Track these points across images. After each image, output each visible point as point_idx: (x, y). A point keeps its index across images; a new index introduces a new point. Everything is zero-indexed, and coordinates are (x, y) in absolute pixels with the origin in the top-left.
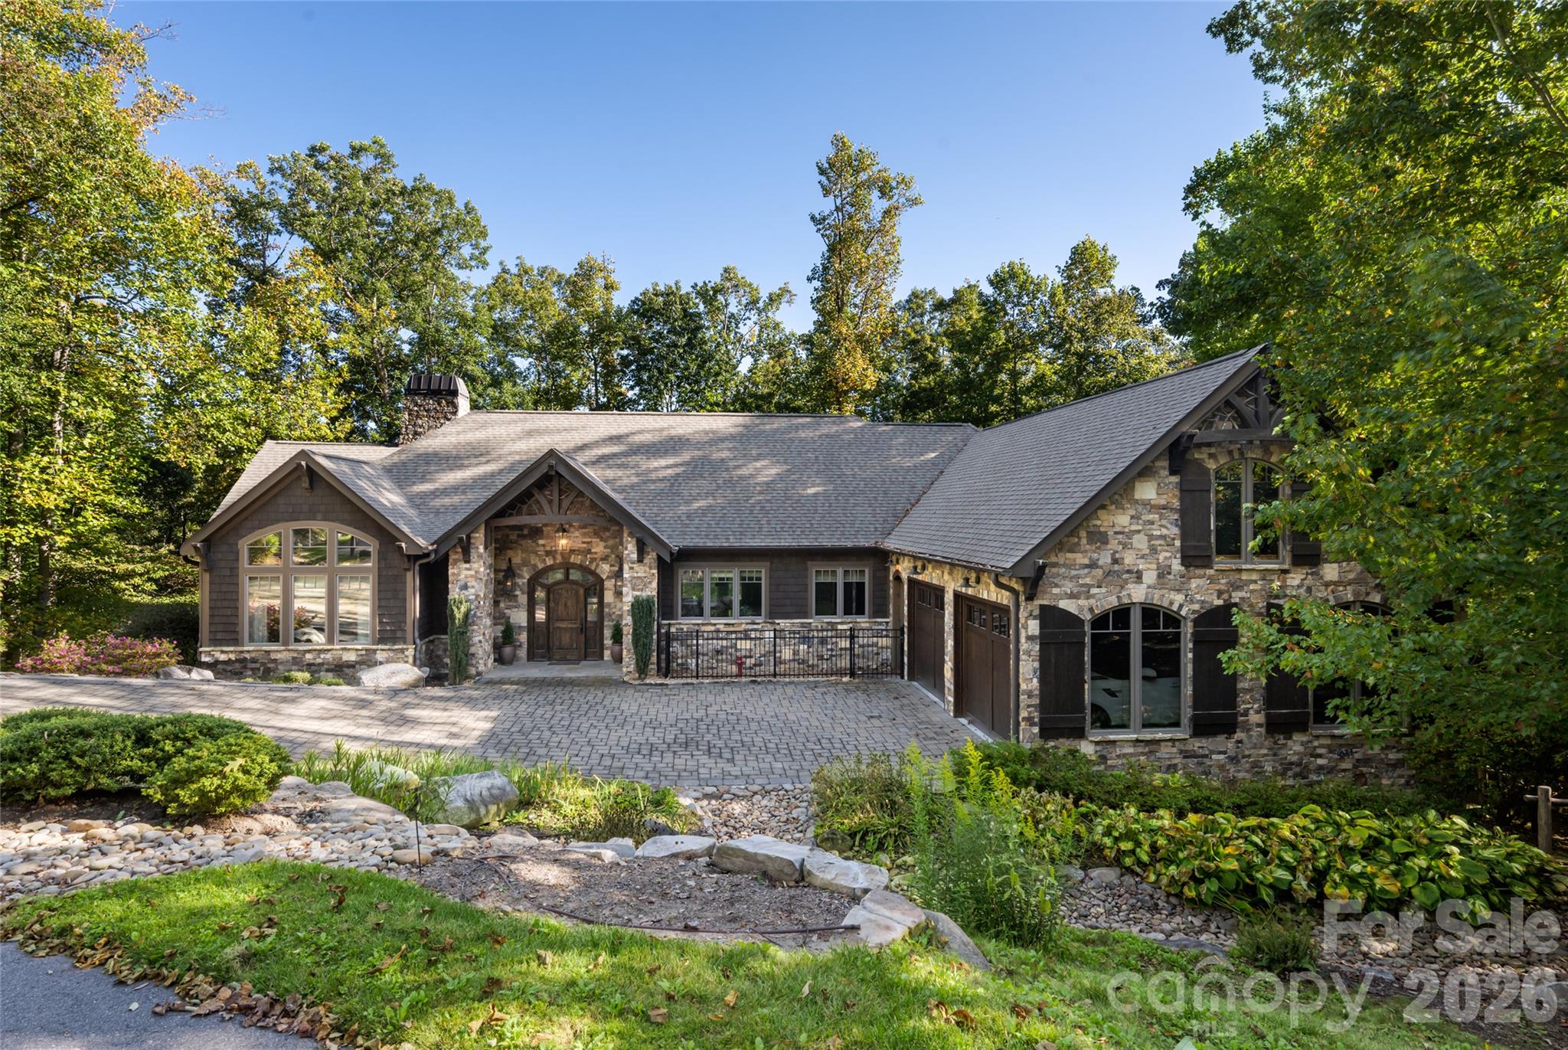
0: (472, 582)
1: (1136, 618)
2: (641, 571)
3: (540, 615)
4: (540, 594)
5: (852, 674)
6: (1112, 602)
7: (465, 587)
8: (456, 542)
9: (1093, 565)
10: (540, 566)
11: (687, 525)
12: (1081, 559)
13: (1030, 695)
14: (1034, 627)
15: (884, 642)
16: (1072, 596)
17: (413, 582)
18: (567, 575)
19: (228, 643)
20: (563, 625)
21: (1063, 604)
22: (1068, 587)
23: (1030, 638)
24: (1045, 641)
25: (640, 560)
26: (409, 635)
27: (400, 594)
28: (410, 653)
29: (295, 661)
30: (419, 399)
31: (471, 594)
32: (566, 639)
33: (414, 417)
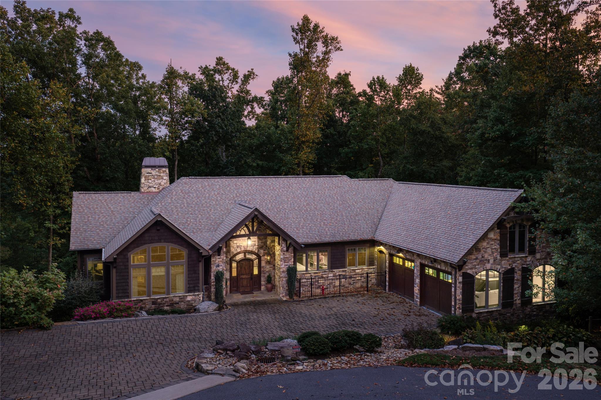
0: (221, 264)
4: (234, 264)
5: (367, 291)
7: (218, 266)
8: (215, 250)
9: (477, 259)
10: (235, 252)
12: (473, 257)
13: (459, 300)
14: (461, 279)
15: (373, 276)
16: (471, 269)
17: (202, 267)
18: (245, 256)
19: (124, 297)
20: (243, 277)
21: (469, 271)
22: (470, 266)
23: (459, 282)
24: (464, 283)
25: (287, 250)
26: (201, 288)
27: (196, 272)
28: (201, 296)
29: (154, 303)
30: (149, 170)
31: (220, 269)
32: (245, 283)
33: (147, 178)
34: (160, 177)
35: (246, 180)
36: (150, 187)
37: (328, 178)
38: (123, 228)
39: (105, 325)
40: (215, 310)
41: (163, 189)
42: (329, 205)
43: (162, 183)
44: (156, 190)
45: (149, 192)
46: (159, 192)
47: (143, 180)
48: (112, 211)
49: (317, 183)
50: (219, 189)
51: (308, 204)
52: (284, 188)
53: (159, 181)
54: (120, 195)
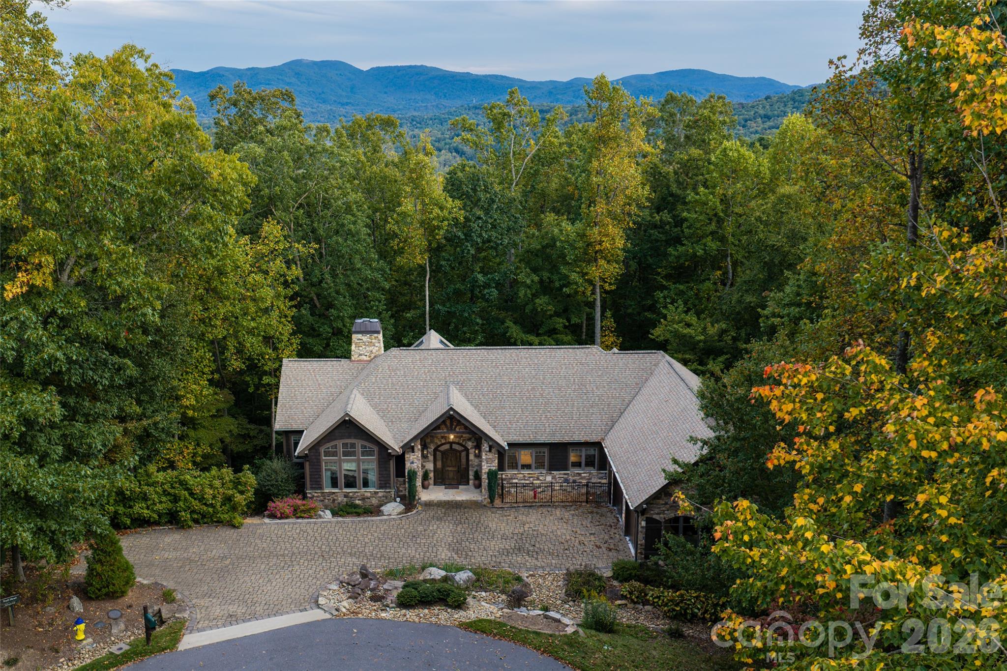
0: (415, 461)
1: (681, 520)
2: (490, 456)
3: (439, 465)
4: (439, 454)
5: (587, 502)
6: (672, 515)
7: (412, 463)
8: (408, 447)
9: (666, 504)
10: (439, 443)
11: (510, 428)
12: (662, 502)
13: (641, 545)
14: (643, 524)
15: (604, 481)
16: (658, 514)
17: (392, 464)
18: (451, 447)
19: (317, 489)
20: (450, 469)
21: (655, 517)
22: (656, 511)
23: (642, 527)
24: (647, 528)
25: (490, 451)
26: (392, 485)
27: (387, 469)
28: (393, 493)
29: (345, 496)
30: (360, 336)
31: (415, 466)
32: (451, 475)
33: (358, 346)
34: (371, 344)
35: (465, 352)
36: (361, 355)
37: (570, 350)
38: (328, 406)
39: (286, 526)
40: (400, 514)
41: (375, 357)
42: (560, 390)
43: (374, 351)
44: (368, 359)
45: (360, 361)
46: (370, 361)
47: (353, 347)
48: (319, 385)
49: (555, 357)
50: (431, 365)
51: (533, 388)
52: (508, 364)
53: (371, 348)
54: (329, 363)
